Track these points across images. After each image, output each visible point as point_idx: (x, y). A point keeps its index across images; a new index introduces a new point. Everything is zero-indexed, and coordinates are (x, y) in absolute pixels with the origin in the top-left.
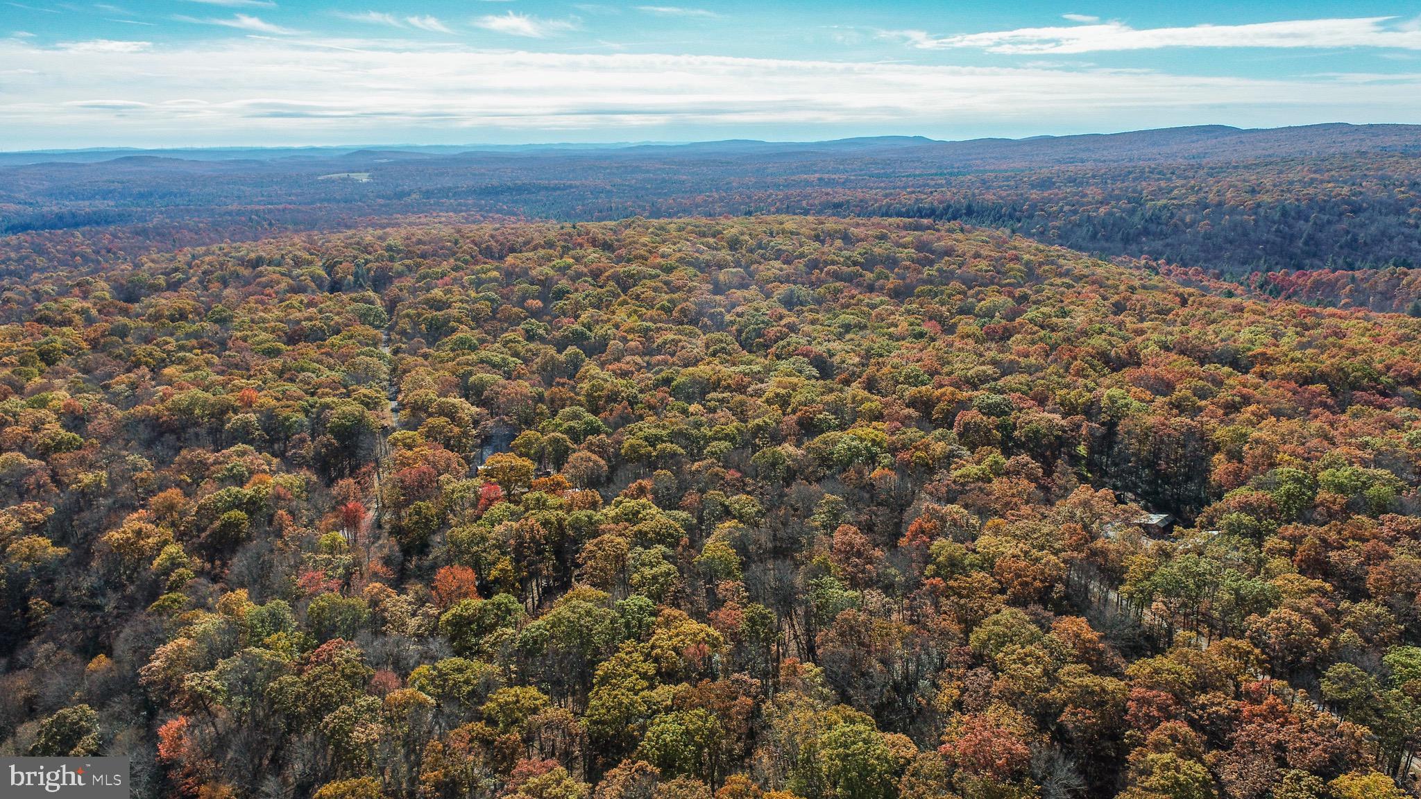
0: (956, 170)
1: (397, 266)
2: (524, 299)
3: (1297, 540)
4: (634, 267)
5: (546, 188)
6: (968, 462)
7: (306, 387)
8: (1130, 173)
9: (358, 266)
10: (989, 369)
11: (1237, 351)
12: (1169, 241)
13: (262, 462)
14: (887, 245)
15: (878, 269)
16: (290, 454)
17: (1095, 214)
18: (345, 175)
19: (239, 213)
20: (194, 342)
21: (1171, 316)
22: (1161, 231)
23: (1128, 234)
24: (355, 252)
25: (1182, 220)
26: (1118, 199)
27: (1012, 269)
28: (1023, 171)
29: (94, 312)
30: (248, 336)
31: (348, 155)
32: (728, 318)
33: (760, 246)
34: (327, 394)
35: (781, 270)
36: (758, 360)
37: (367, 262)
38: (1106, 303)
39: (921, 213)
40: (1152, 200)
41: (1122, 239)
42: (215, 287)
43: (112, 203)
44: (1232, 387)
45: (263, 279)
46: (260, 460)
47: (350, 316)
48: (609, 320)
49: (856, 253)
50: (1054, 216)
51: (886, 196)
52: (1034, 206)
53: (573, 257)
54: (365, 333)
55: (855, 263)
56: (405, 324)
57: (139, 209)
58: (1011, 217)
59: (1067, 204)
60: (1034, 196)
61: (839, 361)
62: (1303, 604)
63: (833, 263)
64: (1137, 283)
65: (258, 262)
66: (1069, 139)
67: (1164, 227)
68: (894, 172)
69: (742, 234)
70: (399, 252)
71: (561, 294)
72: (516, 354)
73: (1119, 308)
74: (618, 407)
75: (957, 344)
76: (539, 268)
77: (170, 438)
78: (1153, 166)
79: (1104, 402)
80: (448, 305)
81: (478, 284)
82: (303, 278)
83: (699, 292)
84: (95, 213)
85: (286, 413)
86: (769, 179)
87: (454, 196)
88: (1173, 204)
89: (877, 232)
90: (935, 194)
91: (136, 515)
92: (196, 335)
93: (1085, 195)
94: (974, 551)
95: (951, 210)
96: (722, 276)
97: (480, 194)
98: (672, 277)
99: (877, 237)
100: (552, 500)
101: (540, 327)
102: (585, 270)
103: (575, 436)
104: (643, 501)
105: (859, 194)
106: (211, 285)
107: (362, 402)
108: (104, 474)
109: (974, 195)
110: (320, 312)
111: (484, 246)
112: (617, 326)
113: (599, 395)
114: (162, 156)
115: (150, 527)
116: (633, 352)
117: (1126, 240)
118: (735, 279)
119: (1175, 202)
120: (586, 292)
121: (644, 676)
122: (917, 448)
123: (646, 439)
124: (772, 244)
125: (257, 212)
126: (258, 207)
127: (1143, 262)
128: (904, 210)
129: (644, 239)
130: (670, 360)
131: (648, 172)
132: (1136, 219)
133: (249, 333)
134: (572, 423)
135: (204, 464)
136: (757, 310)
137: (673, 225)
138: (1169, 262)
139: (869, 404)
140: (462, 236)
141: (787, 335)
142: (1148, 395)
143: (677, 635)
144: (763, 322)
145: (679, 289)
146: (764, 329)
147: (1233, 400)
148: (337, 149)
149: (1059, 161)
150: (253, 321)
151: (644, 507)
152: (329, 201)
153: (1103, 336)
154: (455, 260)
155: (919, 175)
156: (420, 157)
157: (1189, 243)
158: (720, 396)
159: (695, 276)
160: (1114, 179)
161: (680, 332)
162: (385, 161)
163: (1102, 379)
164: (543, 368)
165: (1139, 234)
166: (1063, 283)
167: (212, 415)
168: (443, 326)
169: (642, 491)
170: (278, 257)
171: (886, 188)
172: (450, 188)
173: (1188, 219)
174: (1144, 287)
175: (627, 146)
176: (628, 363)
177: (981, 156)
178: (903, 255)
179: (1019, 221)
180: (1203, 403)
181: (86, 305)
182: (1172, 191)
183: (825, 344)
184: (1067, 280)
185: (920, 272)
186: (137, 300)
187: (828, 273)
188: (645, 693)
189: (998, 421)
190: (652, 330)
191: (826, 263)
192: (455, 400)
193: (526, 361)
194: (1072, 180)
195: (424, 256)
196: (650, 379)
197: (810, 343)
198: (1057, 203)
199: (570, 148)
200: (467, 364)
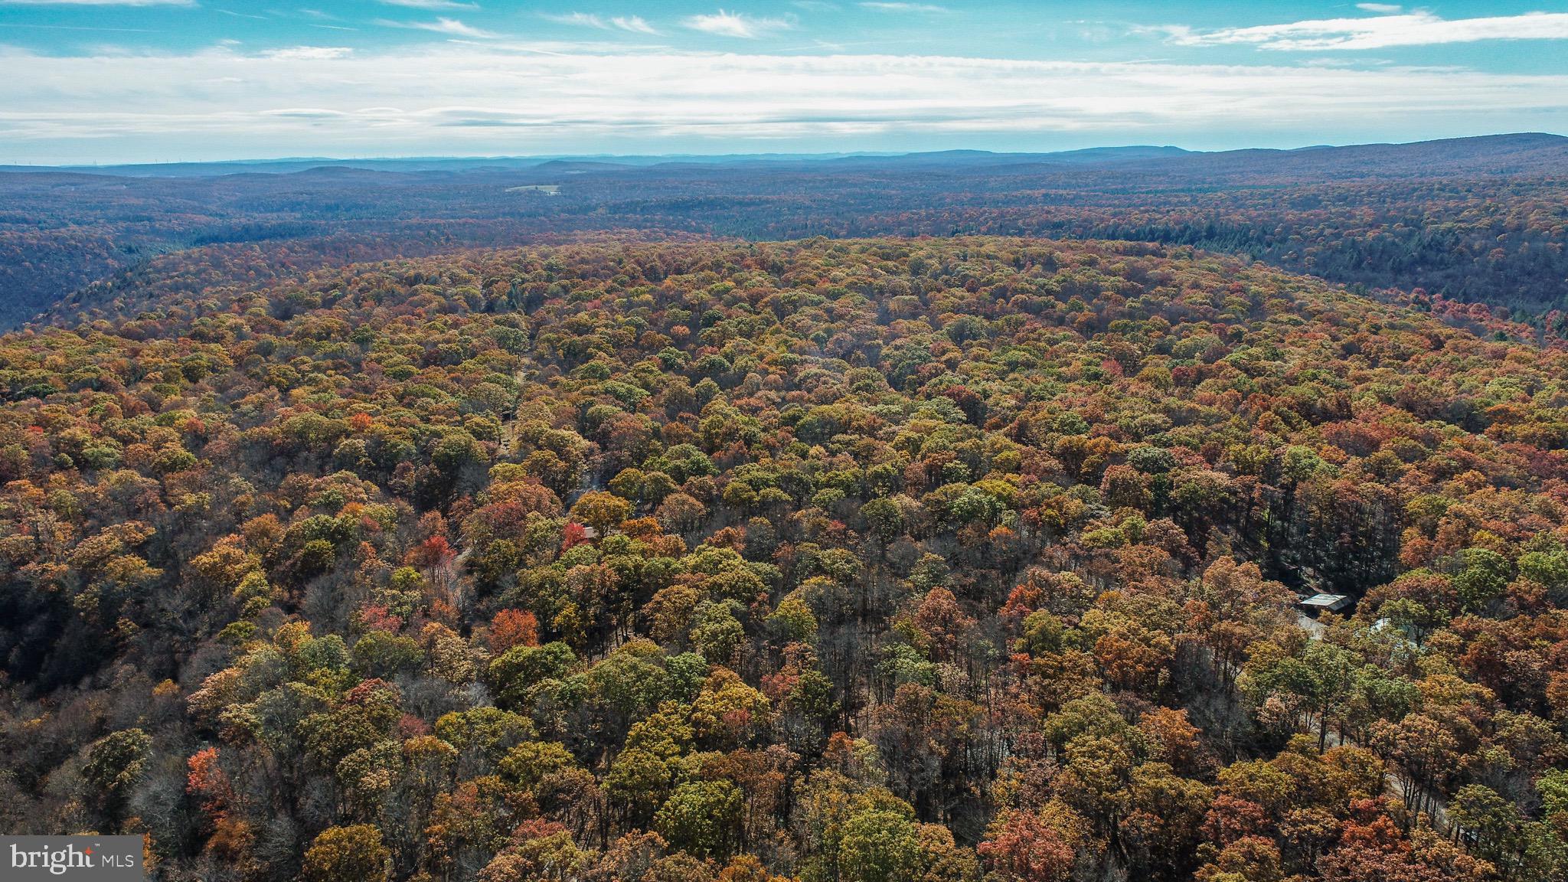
0: (1206, 186)
1: (553, 286)
2: (670, 325)
3: (1469, 635)
4: (799, 292)
5: (740, 203)
6: (1104, 523)
7: (424, 413)
8: (1415, 190)
9: (514, 285)
10: (1159, 419)
11: (1472, 406)
12: (1450, 271)
13: (361, 489)
14: (1093, 272)
15: (1072, 299)
16: (392, 482)
17: (1361, 239)
18: (533, 187)
19: (419, 227)
20: (330, 362)
21: (1409, 362)
22: (1442, 259)
23: (1401, 262)
24: (513, 271)
25: (1470, 247)
26: (1393, 220)
27: (1233, 302)
28: (1286, 187)
29: (247, 329)
30: (382, 358)
31: (539, 166)
32: (885, 351)
33: (946, 271)
34: (441, 422)
35: (962, 298)
36: (903, 399)
37: (524, 281)
38: (1334, 345)
39: (1152, 236)
40: (1433, 223)
41: (1392, 269)
42: (366, 306)
43: (298, 215)
44: (1452, 448)
45: (416, 298)
46: (361, 487)
47: (487, 339)
48: (754, 350)
49: (1053, 282)
50: (1314, 241)
51: (1115, 215)
52: (1288, 229)
53: (735, 281)
54: (500, 357)
55: (1049, 292)
56: (543, 349)
57: (323, 222)
58: (1259, 240)
59: (1329, 227)
60: (1290, 216)
61: (992, 403)
62: (1447, 711)
63: (1023, 291)
64: (1384, 320)
65: (417, 279)
66: (1351, 149)
67: (1446, 255)
68: (1133, 188)
69: (930, 257)
70: (559, 271)
71: (711, 321)
72: (646, 386)
73: (1348, 351)
74: (734, 446)
75: (1133, 388)
76: (695, 292)
77: (280, 461)
78: (1445, 182)
79: (1286, 460)
80: (591, 330)
81: (628, 307)
82: (456, 297)
83: (861, 321)
84: (280, 225)
85: (396, 439)
86: (987, 195)
87: (642, 210)
88: (1460, 228)
89: (1084, 257)
90: (1172, 213)
91: (227, 539)
92: (333, 355)
93: (1353, 216)
94: (1076, 626)
95: (1188, 232)
96: (892, 304)
97: (669, 209)
98: (835, 305)
99: (1084, 263)
100: (634, 544)
101: (678, 356)
102: (744, 295)
103: (679, 476)
104: (728, 550)
105: (1085, 213)
106: (365, 303)
107: (474, 432)
108: (207, 496)
109: (1218, 215)
110: (461, 334)
111: (648, 266)
112: (761, 357)
113: (717, 433)
114: (352, 166)
115: (239, 552)
116: (770, 386)
117: (1398, 270)
118: (906, 308)
119: (1463, 225)
120: (739, 319)
121: (678, 741)
122: (1049, 506)
123: (750, 482)
124: (959, 268)
125: (436, 226)
126: (438, 221)
127: (1412, 296)
128: (1133, 231)
129: (817, 262)
130: (807, 396)
131: (855, 185)
132: (1412, 244)
133: (385, 354)
134: (678, 462)
135: (305, 489)
136: (919, 343)
137: (855, 244)
138: (1446, 298)
139: (1008, 453)
140: (628, 255)
141: (943, 371)
142: (1341, 455)
143: (722, 699)
144: (920, 357)
145: (841, 317)
146: (919, 364)
147: (1448, 464)
148: (529, 160)
149: (1332, 175)
150: (392, 342)
151: (727, 556)
152: (512, 214)
153: (1314, 384)
154: (614, 281)
155: (1162, 192)
156: (615, 169)
157: (1477, 275)
158: (847, 437)
159: (863, 303)
160: (1395, 197)
161: (825, 366)
162: (578, 172)
163: (1293, 434)
164: (670, 401)
165: (1414, 263)
166: (1290, 320)
167: (325, 440)
168: (581, 351)
169: (729, 540)
170: (435, 274)
171: (1119, 206)
172: (638, 202)
173: (1476, 246)
174: (1392, 327)
175: (836, 157)
176: (760, 398)
177: (1241, 169)
178: (1107, 284)
179: (1269, 246)
180: (1408, 466)
181: (240, 321)
182: (1462, 211)
183: (983, 383)
184: (1295, 317)
185: (1122, 304)
186: (290, 318)
187: (1016, 303)
188: (676, 758)
189: (1151, 477)
190: (796, 363)
191: (1015, 291)
192: (569, 433)
193: (654, 392)
194: (1342, 198)
195: (583, 277)
196: (775, 416)
197: (965, 381)
198: (1317, 225)
199: (775, 159)
200: (592, 394)
